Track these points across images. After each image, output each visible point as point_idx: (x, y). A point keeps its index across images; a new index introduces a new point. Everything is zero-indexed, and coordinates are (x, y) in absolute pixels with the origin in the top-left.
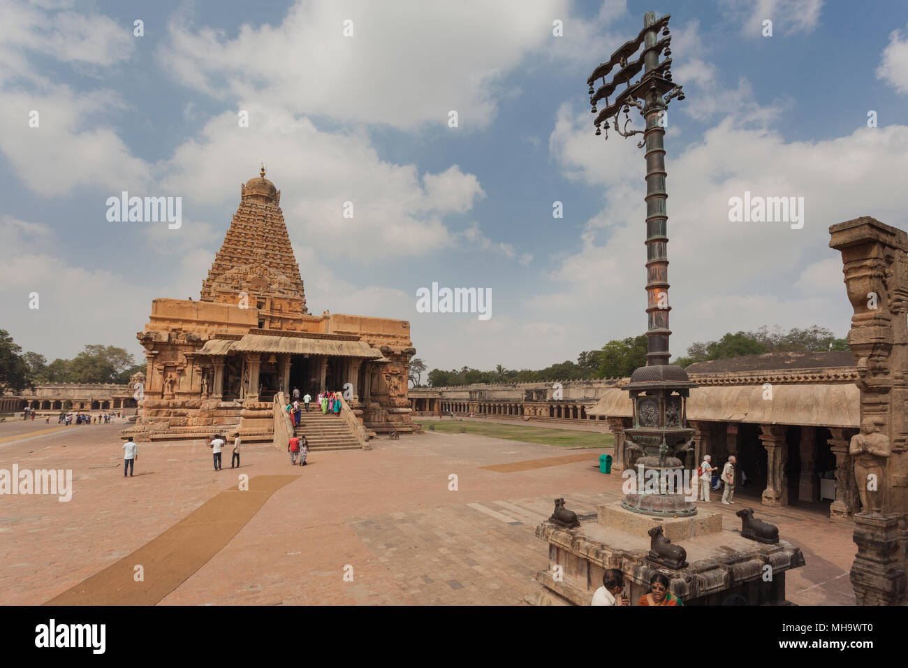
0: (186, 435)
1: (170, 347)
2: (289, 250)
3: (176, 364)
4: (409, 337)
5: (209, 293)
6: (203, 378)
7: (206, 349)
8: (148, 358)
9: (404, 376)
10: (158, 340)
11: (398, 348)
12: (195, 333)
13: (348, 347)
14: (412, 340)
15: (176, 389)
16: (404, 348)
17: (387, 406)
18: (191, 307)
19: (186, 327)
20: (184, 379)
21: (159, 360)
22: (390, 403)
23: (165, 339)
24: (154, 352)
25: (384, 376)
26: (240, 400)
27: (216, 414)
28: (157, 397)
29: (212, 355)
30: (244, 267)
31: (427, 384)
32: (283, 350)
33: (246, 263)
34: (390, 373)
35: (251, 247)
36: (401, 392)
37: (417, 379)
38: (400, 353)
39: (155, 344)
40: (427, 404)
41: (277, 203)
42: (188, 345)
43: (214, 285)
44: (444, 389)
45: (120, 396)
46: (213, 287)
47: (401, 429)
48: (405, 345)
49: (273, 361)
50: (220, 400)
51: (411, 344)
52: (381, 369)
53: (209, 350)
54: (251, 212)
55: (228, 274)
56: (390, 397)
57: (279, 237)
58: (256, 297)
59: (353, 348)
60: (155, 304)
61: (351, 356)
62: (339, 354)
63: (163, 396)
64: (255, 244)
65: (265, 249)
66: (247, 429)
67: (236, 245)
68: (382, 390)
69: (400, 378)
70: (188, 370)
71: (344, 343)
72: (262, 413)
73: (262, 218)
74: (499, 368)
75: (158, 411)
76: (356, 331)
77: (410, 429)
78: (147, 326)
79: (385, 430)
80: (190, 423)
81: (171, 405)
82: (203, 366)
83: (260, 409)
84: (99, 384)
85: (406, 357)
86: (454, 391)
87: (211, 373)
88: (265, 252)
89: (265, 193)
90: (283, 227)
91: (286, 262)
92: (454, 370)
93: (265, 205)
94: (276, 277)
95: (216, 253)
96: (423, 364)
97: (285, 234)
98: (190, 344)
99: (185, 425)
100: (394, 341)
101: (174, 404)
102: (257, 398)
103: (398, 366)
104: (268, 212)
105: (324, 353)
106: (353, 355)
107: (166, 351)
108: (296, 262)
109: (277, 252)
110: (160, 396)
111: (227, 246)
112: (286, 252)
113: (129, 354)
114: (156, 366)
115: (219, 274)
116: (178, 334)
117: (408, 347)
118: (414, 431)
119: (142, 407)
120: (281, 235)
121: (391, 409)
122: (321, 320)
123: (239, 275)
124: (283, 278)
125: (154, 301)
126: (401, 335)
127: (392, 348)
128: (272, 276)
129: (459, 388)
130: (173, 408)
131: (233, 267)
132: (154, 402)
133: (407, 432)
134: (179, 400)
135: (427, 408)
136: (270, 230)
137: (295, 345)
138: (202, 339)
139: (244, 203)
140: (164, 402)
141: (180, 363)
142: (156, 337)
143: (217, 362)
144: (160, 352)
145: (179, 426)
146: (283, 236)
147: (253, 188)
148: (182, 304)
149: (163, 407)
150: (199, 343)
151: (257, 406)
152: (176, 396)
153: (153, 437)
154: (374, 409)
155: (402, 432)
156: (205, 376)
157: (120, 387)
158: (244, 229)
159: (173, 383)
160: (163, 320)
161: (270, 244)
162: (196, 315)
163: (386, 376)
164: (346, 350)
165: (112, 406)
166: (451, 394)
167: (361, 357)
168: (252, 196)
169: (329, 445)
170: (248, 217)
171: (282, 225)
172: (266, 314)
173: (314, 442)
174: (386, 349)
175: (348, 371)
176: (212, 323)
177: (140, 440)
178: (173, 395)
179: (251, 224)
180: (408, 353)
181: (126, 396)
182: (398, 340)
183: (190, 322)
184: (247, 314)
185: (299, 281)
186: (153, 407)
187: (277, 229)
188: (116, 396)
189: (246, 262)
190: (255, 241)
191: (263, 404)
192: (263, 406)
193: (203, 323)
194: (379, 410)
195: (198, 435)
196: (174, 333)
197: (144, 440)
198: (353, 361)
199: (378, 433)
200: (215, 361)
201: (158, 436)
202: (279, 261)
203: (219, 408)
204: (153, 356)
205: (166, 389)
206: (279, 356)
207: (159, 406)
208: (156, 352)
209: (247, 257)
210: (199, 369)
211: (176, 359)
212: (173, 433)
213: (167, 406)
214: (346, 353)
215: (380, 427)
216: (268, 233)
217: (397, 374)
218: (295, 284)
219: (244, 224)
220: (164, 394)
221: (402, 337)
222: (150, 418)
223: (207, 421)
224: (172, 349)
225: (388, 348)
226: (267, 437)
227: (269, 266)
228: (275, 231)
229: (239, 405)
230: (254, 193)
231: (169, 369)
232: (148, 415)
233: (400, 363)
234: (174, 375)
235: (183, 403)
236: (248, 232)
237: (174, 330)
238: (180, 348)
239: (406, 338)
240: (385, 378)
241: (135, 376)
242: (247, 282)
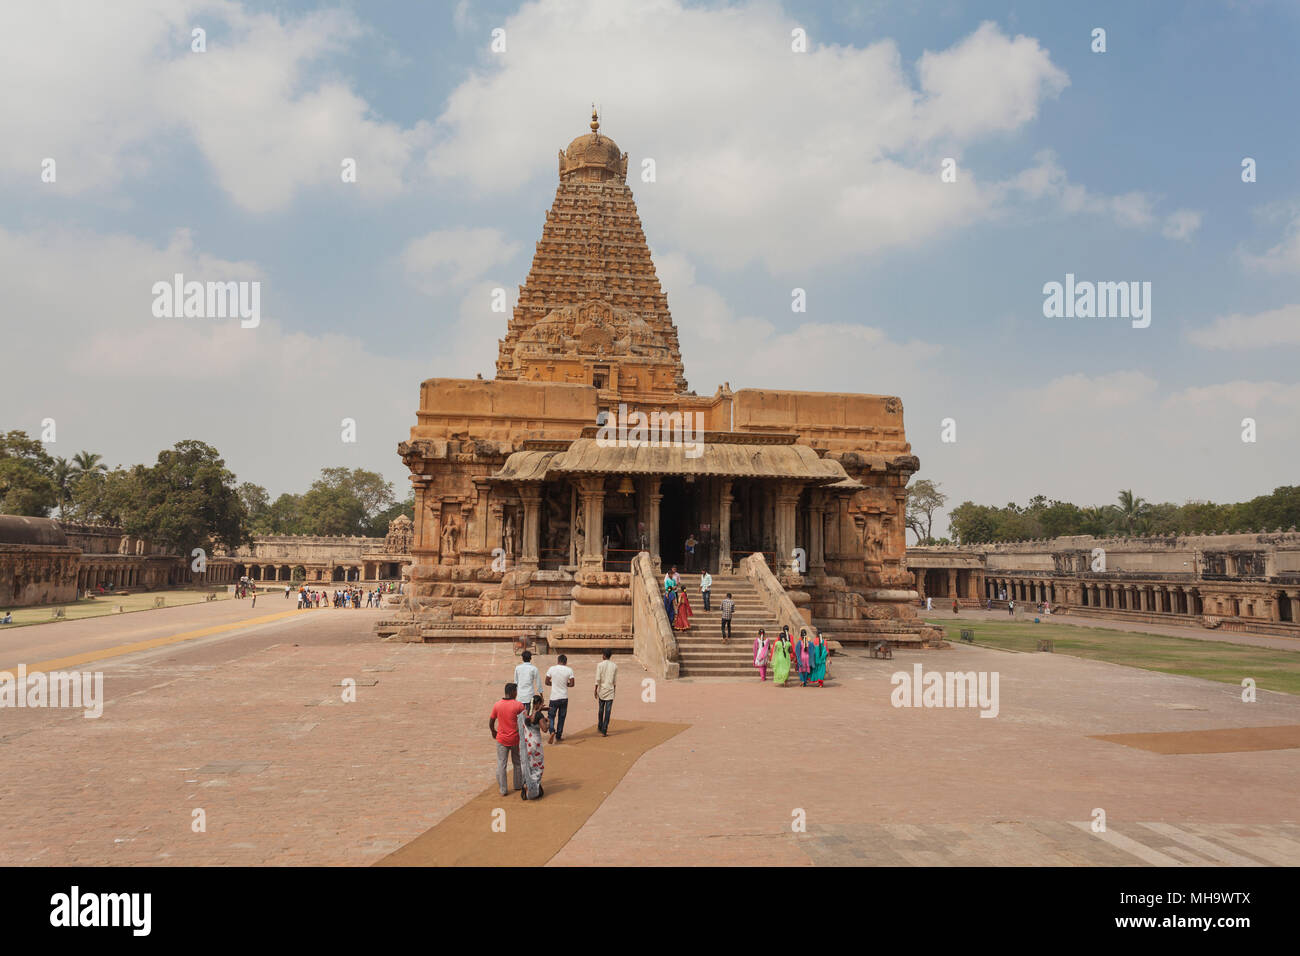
0: (481, 633)
1: (450, 467)
2: (648, 268)
3: (461, 499)
4: (903, 433)
5: (511, 364)
6: (505, 525)
7: (508, 468)
8: (416, 488)
9: (895, 519)
10: (430, 456)
11: (879, 457)
12: (490, 441)
13: (772, 458)
14: (909, 438)
15: (461, 547)
16: (891, 457)
17: (861, 583)
18: (482, 392)
19: (475, 429)
20: (475, 527)
21: (432, 492)
22: (868, 578)
23: (442, 453)
24: (425, 477)
25: (851, 518)
26: (570, 568)
27: (528, 594)
28: (431, 559)
29: (519, 480)
30: (568, 310)
31: (949, 536)
32: (645, 468)
33: (570, 301)
34: (865, 513)
35: (579, 269)
36: (891, 554)
37: (926, 527)
38: (883, 468)
39: (428, 462)
40: (953, 583)
41: (622, 180)
42: (478, 464)
43: (518, 347)
44: (991, 547)
45: (374, 558)
46: (516, 352)
47: (895, 637)
48: (895, 449)
49: (626, 489)
50: (535, 567)
51: (907, 447)
52: (844, 504)
53: (514, 472)
54: (576, 201)
55: (541, 324)
56: (867, 564)
57: (629, 244)
58: (592, 364)
59: (782, 460)
60: (424, 390)
61: (779, 477)
62: (755, 473)
63: (441, 557)
64: (587, 263)
65: (604, 269)
66: (585, 625)
67: (552, 268)
68: (849, 550)
69: (887, 523)
70: (480, 510)
71: (765, 449)
72: (610, 593)
73: (596, 211)
74: (1127, 498)
75: (433, 587)
76: (788, 424)
77: (915, 638)
78: (413, 431)
79: (861, 636)
80: (485, 610)
81: (454, 576)
82: (504, 502)
83: (606, 586)
84: (343, 536)
85: (899, 476)
86: (1015, 554)
87: (518, 515)
88: (603, 275)
89: (600, 161)
90: (635, 223)
91: (643, 292)
92: (1012, 505)
93: (601, 185)
94: (625, 323)
95: (520, 286)
96: (937, 490)
97: (639, 237)
98: (482, 460)
99: (478, 613)
100: (870, 441)
101: (458, 573)
102: (601, 564)
103: (880, 495)
104: (608, 197)
105: (724, 471)
106: (782, 474)
107: (444, 475)
108: (663, 291)
109: (626, 274)
110: (437, 559)
111: (538, 271)
112: (643, 273)
113: (386, 483)
114: (428, 503)
115: (525, 327)
116: (462, 443)
117: (900, 455)
118: (927, 641)
119: (408, 579)
120: (631, 239)
121: (870, 591)
122: (715, 405)
123: (561, 326)
124: (638, 324)
125: (423, 385)
126: (884, 428)
127: (866, 457)
128: (617, 323)
129: (1027, 546)
130: (457, 581)
131: (549, 310)
132: (427, 570)
133: (908, 644)
134: (467, 566)
135: (953, 592)
136: (611, 232)
137: (667, 457)
138: (502, 451)
139: (564, 186)
140: (443, 569)
141: (467, 498)
142: (427, 450)
143: (529, 494)
144: (434, 478)
145: (469, 615)
146: (635, 240)
147: (578, 156)
148: (467, 388)
149: (442, 579)
150: (496, 459)
151: (601, 581)
152: (462, 560)
153: (428, 635)
154: (833, 591)
155: (898, 644)
156: (509, 522)
157: (374, 542)
158: (565, 236)
159: (456, 533)
160: (438, 418)
161: (612, 259)
162: (490, 406)
163: (857, 519)
164: (770, 464)
165: (362, 576)
166: (1007, 560)
167: (801, 478)
168: (577, 170)
169: (742, 666)
170: (572, 212)
171: (633, 219)
172: (609, 398)
173: (711, 658)
174: (852, 459)
175: (774, 509)
176: (516, 420)
177: (407, 638)
178: (457, 557)
179: (578, 225)
180: (902, 467)
181: (383, 558)
182: (879, 438)
183: (480, 419)
184: (577, 400)
185: (668, 328)
186: (427, 579)
187: (625, 229)
188: (368, 558)
189: (572, 299)
190: (587, 258)
191: (611, 577)
192: (612, 581)
193: (501, 420)
194: (844, 592)
195: (499, 634)
196: (456, 442)
197: (413, 639)
198: (785, 487)
199: (844, 643)
200: (524, 492)
201: (436, 633)
202: (629, 291)
203: (533, 583)
204: (424, 485)
205: (445, 547)
206: (638, 479)
207: (435, 578)
208: (429, 477)
209: (573, 289)
210: (498, 508)
211: (460, 489)
212: (459, 628)
213: (448, 578)
214: (769, 470)
215: (849, 631)
216: (608, 238)
217: (880, 514)
218: (662, 334)
219: (565, 226)
220: (443, 554)
221: (885, 433)
222: (421, 599)
223: (514, 607)
224: (455, 472)
225: (857, 458)
226: (621, 643)
227: (612, 302)
228: (621, 233)
229: (568, 577)
230: (580, 166)
231: (449, 509)
232: (418, 594)
233: (885, 490)
234: (458, 520)
235: (473, 571)
236: (573, 241)
237: (456, 436)
238: (466, 468)
239: (895, 434)
240: (853, 523)
241: (396, 522)
242: (575, 338)
